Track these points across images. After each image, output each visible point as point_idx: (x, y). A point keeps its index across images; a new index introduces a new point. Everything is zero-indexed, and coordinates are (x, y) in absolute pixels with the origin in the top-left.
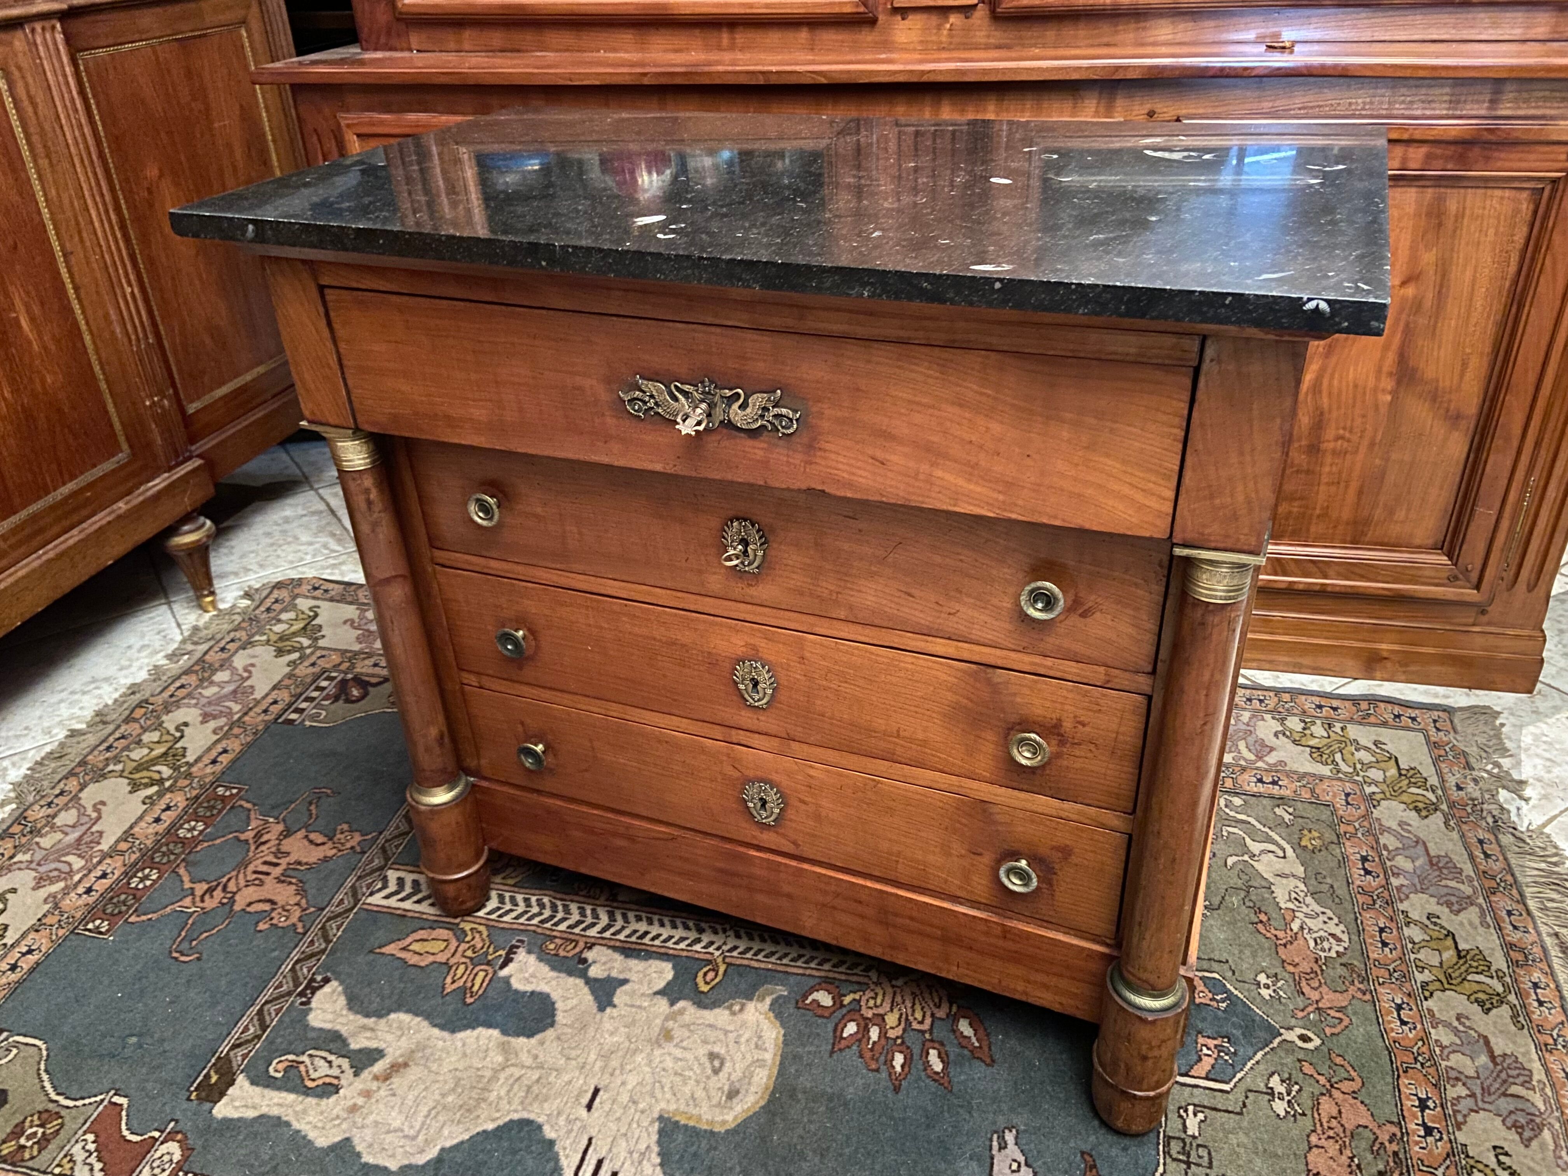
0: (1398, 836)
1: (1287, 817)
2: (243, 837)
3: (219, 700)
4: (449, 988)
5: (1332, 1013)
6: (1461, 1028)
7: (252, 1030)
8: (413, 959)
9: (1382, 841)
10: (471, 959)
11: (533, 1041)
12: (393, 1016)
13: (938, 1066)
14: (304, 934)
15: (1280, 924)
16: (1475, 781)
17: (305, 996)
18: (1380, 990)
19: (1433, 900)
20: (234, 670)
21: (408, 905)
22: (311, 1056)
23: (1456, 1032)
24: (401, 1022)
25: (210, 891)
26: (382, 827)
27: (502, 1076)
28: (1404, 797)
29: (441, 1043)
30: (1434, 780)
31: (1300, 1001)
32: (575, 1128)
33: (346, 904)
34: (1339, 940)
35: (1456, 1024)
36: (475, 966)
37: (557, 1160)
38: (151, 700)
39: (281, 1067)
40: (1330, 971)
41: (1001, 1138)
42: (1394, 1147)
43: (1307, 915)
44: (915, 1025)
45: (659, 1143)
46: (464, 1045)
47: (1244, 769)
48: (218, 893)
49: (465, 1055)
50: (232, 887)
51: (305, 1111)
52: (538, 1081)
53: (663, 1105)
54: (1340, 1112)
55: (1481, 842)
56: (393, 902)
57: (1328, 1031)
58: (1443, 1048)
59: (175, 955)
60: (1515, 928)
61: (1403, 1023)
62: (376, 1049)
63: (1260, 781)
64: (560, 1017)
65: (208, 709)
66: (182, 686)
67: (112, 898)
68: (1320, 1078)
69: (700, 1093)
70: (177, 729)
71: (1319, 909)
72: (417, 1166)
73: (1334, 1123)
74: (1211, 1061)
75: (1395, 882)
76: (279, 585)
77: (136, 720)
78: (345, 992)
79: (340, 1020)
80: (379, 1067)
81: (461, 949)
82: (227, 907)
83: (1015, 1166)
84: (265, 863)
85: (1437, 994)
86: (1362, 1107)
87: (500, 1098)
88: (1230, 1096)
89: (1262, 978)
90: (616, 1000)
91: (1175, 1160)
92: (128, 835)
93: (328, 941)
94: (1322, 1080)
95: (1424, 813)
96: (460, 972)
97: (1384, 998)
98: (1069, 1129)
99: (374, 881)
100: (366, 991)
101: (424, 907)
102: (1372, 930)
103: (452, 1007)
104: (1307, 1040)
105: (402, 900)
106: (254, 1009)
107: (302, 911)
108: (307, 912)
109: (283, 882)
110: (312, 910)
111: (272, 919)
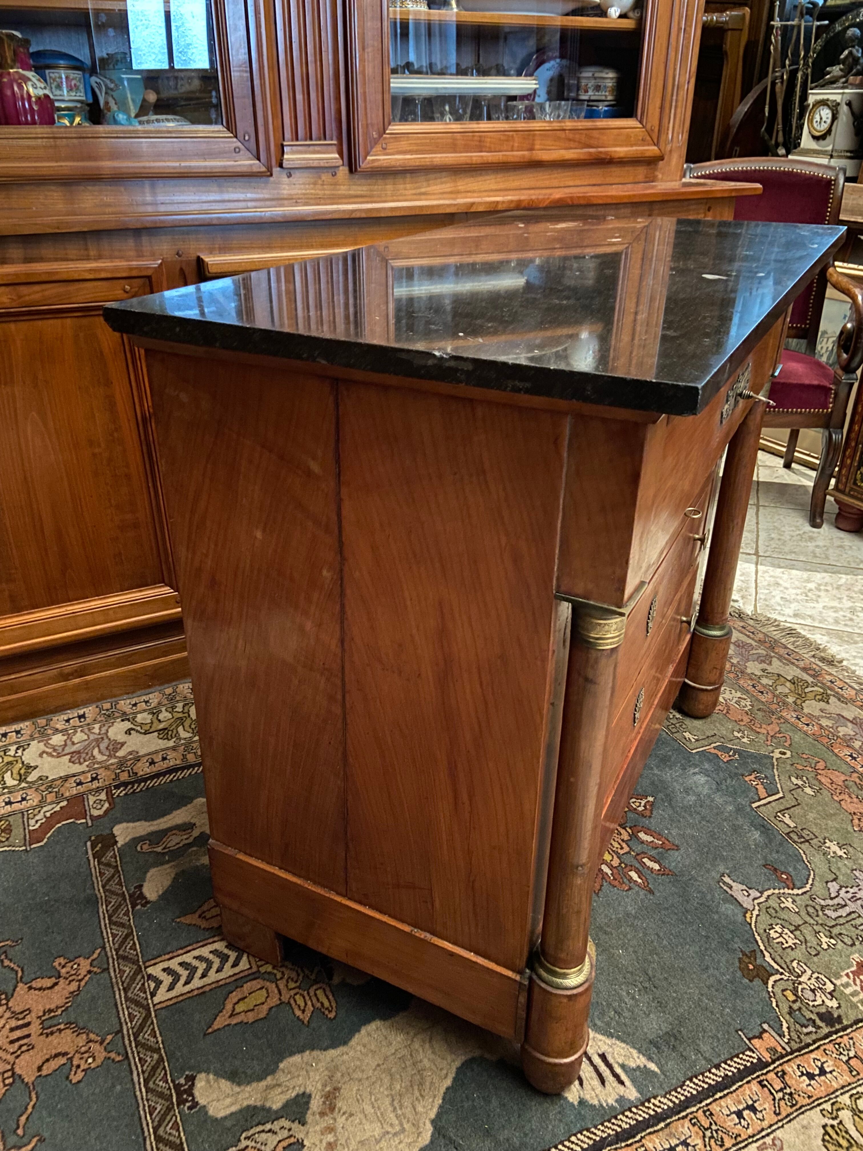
4: (305, 1017)
5: (778, 735)
6: (827, 715)
8: (251, 1017)
10: (299, 987)
12: (281, 1065)
13: (657, 867)
14: (127, 1057)
17: (187, 1101)
18: (784, 714)
19: (757, 663)
21: (196, 983)
23: (828, 718)
24: (294, 1065)
26: (99, 941)
29: (345, 1057)
31: (762, 737)
33: (138, 1014)
34: (745, 700)
35: (824, 715)
36: (308, 989)
40: (757, 716)
41: (724, 883)
43: (721, 695)
44: (621, 852)
46: (364, 1046)
54: (831, 779)
55: (743, 627)
56: (180, 988)
57: (787, 744)
58: (832, 728)
60: (797, 660)
61: (808, 725)
62: (298, 1096)
68: (807, 768)
72: (427, 1146)
73: (834, 786)
74: (761, 786)
75: (734, 661)
78: (219, 1074)
79: (241, 1097)
80: (316, 1104)
81: (282, 986)
82: (18, 1083)
83: (746, 894)
84: (12, 1030)
85: (803, 705)
86: (835, 772)
88: (787, 798)
89: (737, 734)
91: (801, 843)
93: (155, 1051)
94: (810, 769)
96: (301, 1002)
97: (789, 717)
98: (746, 858)
99: (143, 984)
100: (237, 1063)
101: (213, 976)
102: (750, 688)
103: (324, 1028)
104: (784, 754)
105: (187, 983)
106: (151, 1141)
107: (101, 1043)
108: (107, 1041)
109: (52, 1033)
110: (109, 1037)
111: (78, 1066)
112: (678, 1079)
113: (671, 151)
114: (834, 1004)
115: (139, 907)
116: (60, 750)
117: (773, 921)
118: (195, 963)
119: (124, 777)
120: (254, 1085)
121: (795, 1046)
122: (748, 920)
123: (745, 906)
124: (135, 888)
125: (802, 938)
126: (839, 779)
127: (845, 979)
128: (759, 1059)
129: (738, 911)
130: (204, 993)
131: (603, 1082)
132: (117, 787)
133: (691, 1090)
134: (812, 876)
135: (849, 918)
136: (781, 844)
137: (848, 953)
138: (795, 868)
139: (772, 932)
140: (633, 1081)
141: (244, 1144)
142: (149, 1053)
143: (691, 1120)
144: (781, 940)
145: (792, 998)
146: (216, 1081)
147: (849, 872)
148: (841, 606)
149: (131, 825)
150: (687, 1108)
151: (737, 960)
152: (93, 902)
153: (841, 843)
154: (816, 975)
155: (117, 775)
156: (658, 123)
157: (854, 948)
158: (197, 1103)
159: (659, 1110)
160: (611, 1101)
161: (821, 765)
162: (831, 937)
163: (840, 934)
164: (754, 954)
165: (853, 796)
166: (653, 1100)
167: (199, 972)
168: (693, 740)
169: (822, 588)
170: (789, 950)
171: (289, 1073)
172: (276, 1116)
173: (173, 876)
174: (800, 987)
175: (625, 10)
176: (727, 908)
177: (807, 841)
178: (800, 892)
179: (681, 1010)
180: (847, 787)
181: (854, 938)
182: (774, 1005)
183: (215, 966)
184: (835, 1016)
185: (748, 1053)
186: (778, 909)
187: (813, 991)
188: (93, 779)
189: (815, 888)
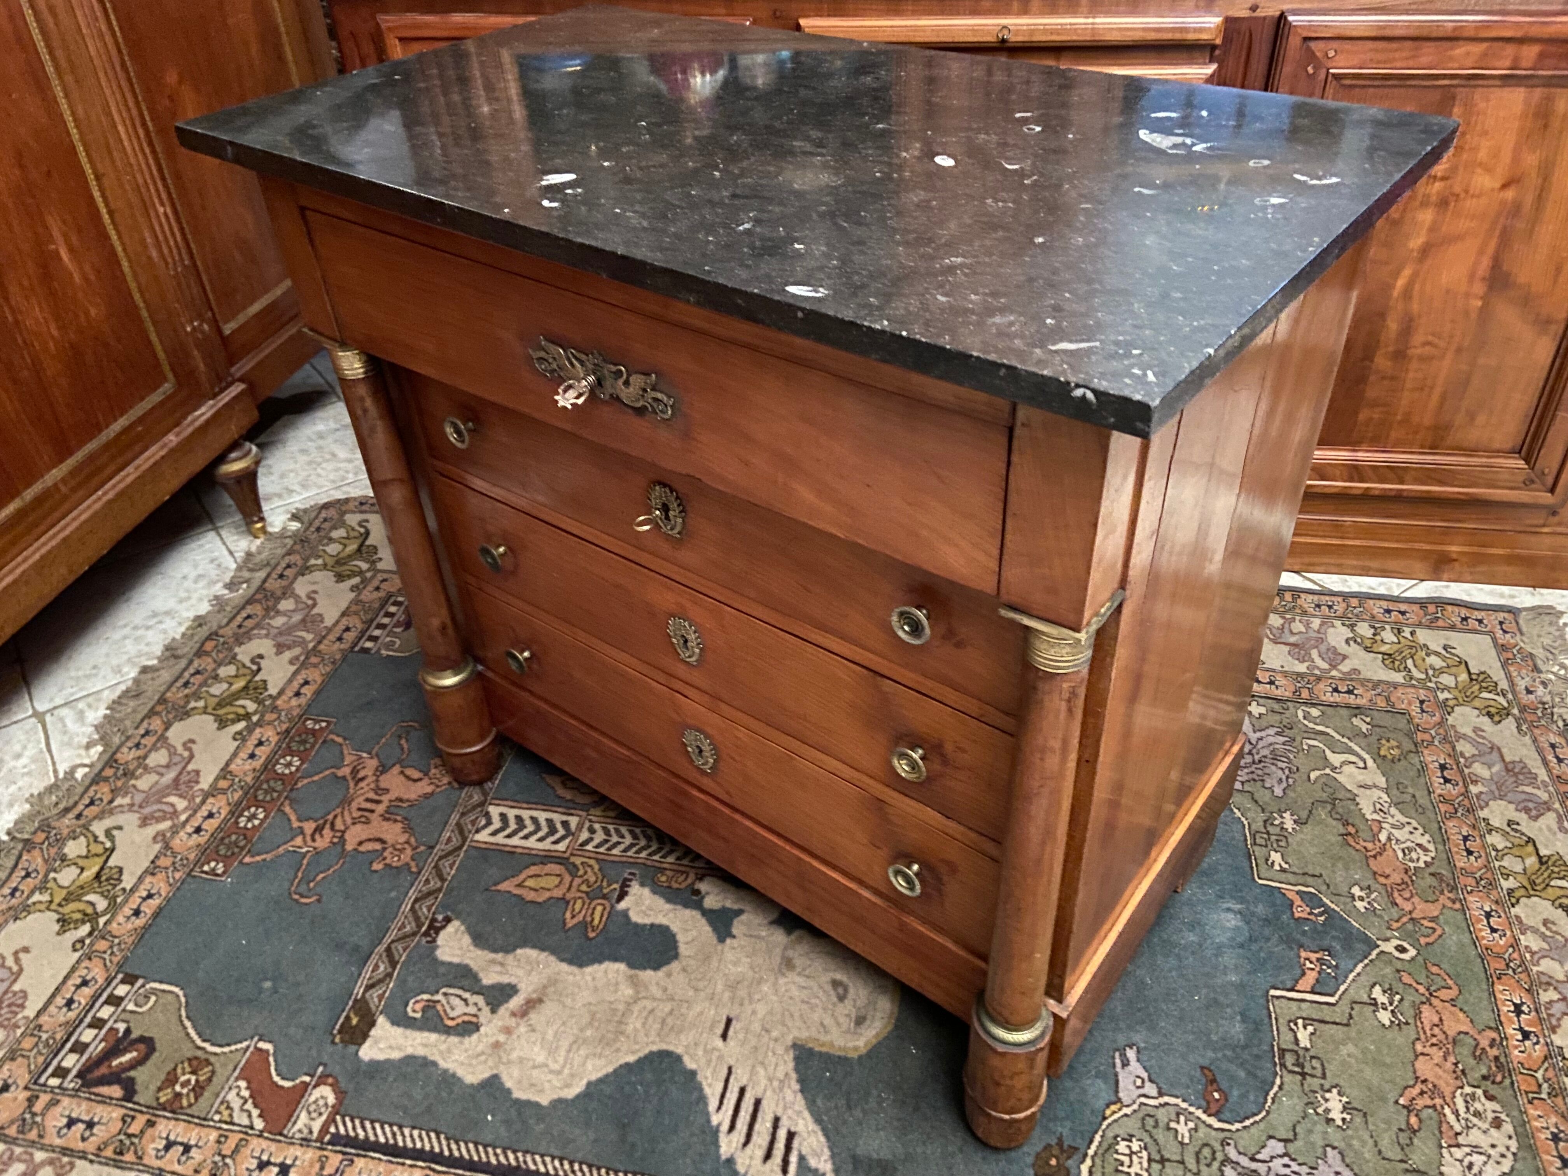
0: (1474, 743)
1: (1364, 728)
2: (340, 773)
3: (288, 630)
4: (570, 923)
5: (1426, 923)
6: (1548, 933)
7: (382, 968)
8: (530, 896)
9: (1459, 748)
10: (587, 893)
11: (661, 973)
14: (419, 873)
15: (1367, 835)
16: (1544, 684)
17: (430, 936)
18: (1470, 898)
19: (1512, 807)
20: (297, 598)
21: (515, 841)
22: (445, 994)
23: (1544, 937)
24: (528, 958)
25: (319, 830)
27: (636, 1008)
28: (1477, 703)
29: (570, 977)
30: (1504, 685)
31: (1394, 913)
32: (714, 1058)
33: (455, 842)
34: (1426, 850)
35: (1543, 929)
36: (592, 900)
37: (701, 1090)
38: (221, 632)
39: (418, 1007)
40: (1420, 881)
41: (1123, 1055)
42: (1494, 1052)
43: (1393, 826)
45: (797, 1069)
46: (594, 979)
47: (1319, 679)
48: (327, 831)
49: (596, 989)
50: (339, 825)
51: (449, 1051)
52: (671, 1013)
53: (796, 1033)
54: (1441, 1020)
55: (1553, 746)
56: (500, 839)
57: (1423, 941)
58: (1533, 954)
59: (296, 897)
61: (1493, 930)
62: (509, 985)
63: (1336, 690)
64: (683, 949)
65: (281, 639)
66: (249, 617)
67: (223, 839)
68: (1420, 987)
69: (828, 1021)
70: (253, 661)
71: (1405, 820)
73: (1436, 1030)
74: (1314, 974)
75: (1474, 789)
76: (326, 506)
77: (208, 654)
79: (468, 954)
80: (515, 1002)
81: (575, 884)
82: (339, 847)
83: (1139, 1082)
84: (368, 800)
85: (1523, 900)
86: (1461, 1015)
87: (636, 1030)
88: (1336, 1008)
89: (1356, 891)
90: (735, 931)
91: (1291, 1072)
92: (225, 772)
93: (443, 880)
94: (1422, 990)
95: (1497, 718)
96: (578, 906)
97: (1473, 906)
98: (1187, 1045)
99: (478, 818)
100: (489, 929)
101: (532, 843)
102: (1456, 839)
103: (576, 941)
104: (1403, 951)
105: (509, 836)
106: (381, 948)
107: (413, 850)
108: (418, 850)
109: (388, 819)
110: (422, 848)
111: (385, 858)
117: (1138, 1133)
118: (528, 822)
122: (1108, 1112)
123: (1121, 1094)
129: (1106, 1095)
130: (513, 853)
131: (768, 1156)
134: (1257, 1118)
136: (1258, 1057)
138: (1243, 1096)
139: (1123, 1144)
142: (436, 879)
144: (1126, 1160)
147: (1321, 1144)
151: (1043, 1144)
153: (1355, 1105)
161: (1444, 994)
164: (1073, 1151)
165: (1452, 1059)
167: (526, 831)
168: (1277, 867)
176: (1094, 1084)
178: (1218, 1125)
179: (919, 1150)
180: (1455, 1042)
183: (540, 834)
186: (1162, 1124)
189: (1244, 1134)
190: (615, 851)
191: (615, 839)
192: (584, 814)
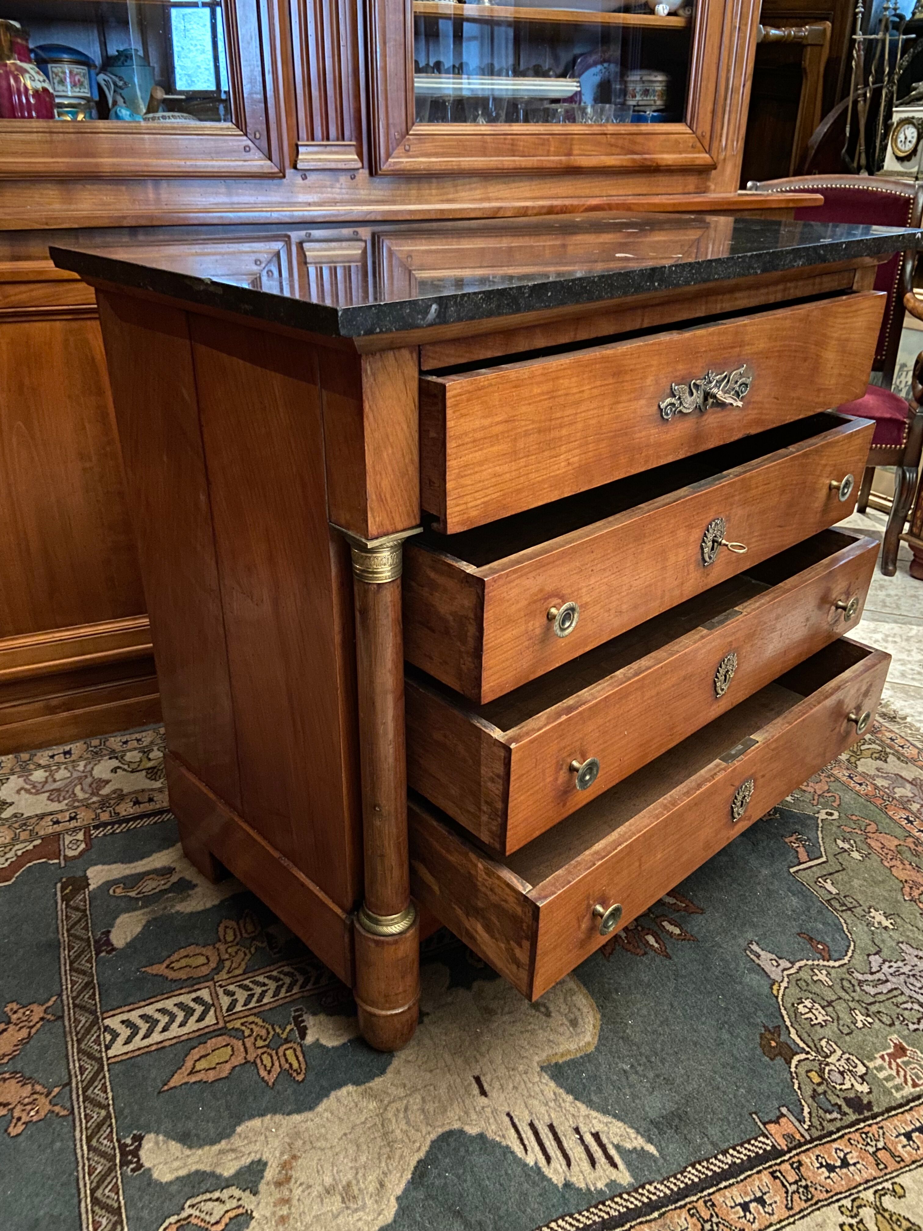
4: (271, 1079)
5: (827, 794)
6: (884, 775)
7: (104, 1222)
8: (211, 1076)
10: (267, 1046)
11: (389, 1075)
12: (239, 1129)
13: (677, 931)
17: (131, 1162)
18: (835, 773)
21: (156, 1037)
22: (192, 1206)
23: (884, 778)
24: (253, 1130)
26: (56, 988)
27: (390, 1115)
29: (309, 1123)
31: (808, 796)
32: (488, 1114)
33: (90, 1067)
35: (881, 774)
36: (276, 1049)
37: (498, 1144)
41: (752, 951)
45: (559, 1085)
46: (332, 1112)
49: (341, 1119)
52: (424, 1101)
53: (537, 1059)
54: (882, 844)
56: (137, 1042)
57: (835, 804)
58: (888, 788)
61: (861, 784)
62: (252, 1163)
68: (857, 831)
69: (551, 1037)
72: (388, 1225)
73: (885, 851)
74: (802, 849)
78: (169, 1136)
79: (190, 1161)
80: (270, 1174)
81: (249, 1044)
83: (775, 964)
85: (858, 763)
88: (830, 863)
91: (843, 911)
93: (104, 1106)
94: (859, 832)
96: (267, 1062)
97: (840, 775)
98: (779, 925)
99: (99, 1036)
100: (190, 1125)
101: (175, 1031)
103: (289, 1091)
104: (831, 814)
105: (145, 1037)
106: (86, 1203)
107: (47, 1096)
108: (53, 1094)
110: (56, 1090)
111: (19, 1119)
112: (679, 1165)
113: (725, 159)
114: (865, 1088)
115: (103, 954)
116: (40, 786)
117: (803, 995)
118: (157, 1016)
119: (105, 817)
120: (207, 1148)
121: (816, 1133)
122: (775, 992)
123: (772, 977)
124: (103, 933)
125: (834, 1015)
126: (892, 843)
127: (879, 1062)
128: (773, 1146)
129: (765, 983)
130: (164, 1048)
131: (593, 1162)
132: (96, 827)
133: (693, 1177)
134: (852, 947)
135: (890, 995)
136: (819, 912)
137: (885, 1033)
138: (833, 940)
139: (800, 1006)
140: (629, 1165)
141: (188, 1211)
142: (97, 1109)
143: (689, 1210)
144: (810, 1015)
145: (817, 1080)
146: (165, 1142)
147: (894, 944)
148: (910, 659)
149: (106, 867)
150: (687, 1196)
151: (758, 1037)
152: (54, 946)
153: (889, 912)
154: (846, 1056)
155: (97, 816)
156: (709, 128)
157: (893, 1028)
158: (142, 1166)
159: (654, 1198)
160: (600, 1185)
161: (872, 828)
162: (868, 1015)
163: (879, 1012)
164: (778, 1030)
165: (906, 862)
166: (647, 1187)
167: (161, 1026)
169: (890, 639)
170: (818, 1027)
171: (246, 1137)
172: (227, 1184)
173: (144, 922)
174: (827, 1068)
175: (674, 8)
176: (752, 979)
177: (850, 909)
178: (837, 964)
179: (689, 1088)
180: (899, 852)
181: (894, 1017)
182: (796, 1087)
183: (179, 1020)
184: (865, 1102)
185: (761, 1139)
186: (809, 981)
187: (842, 1073)
188: (71, 819)
189: (854, 961)
190: (265, 1001)
191: (258, 990)
192: (210, 983)
